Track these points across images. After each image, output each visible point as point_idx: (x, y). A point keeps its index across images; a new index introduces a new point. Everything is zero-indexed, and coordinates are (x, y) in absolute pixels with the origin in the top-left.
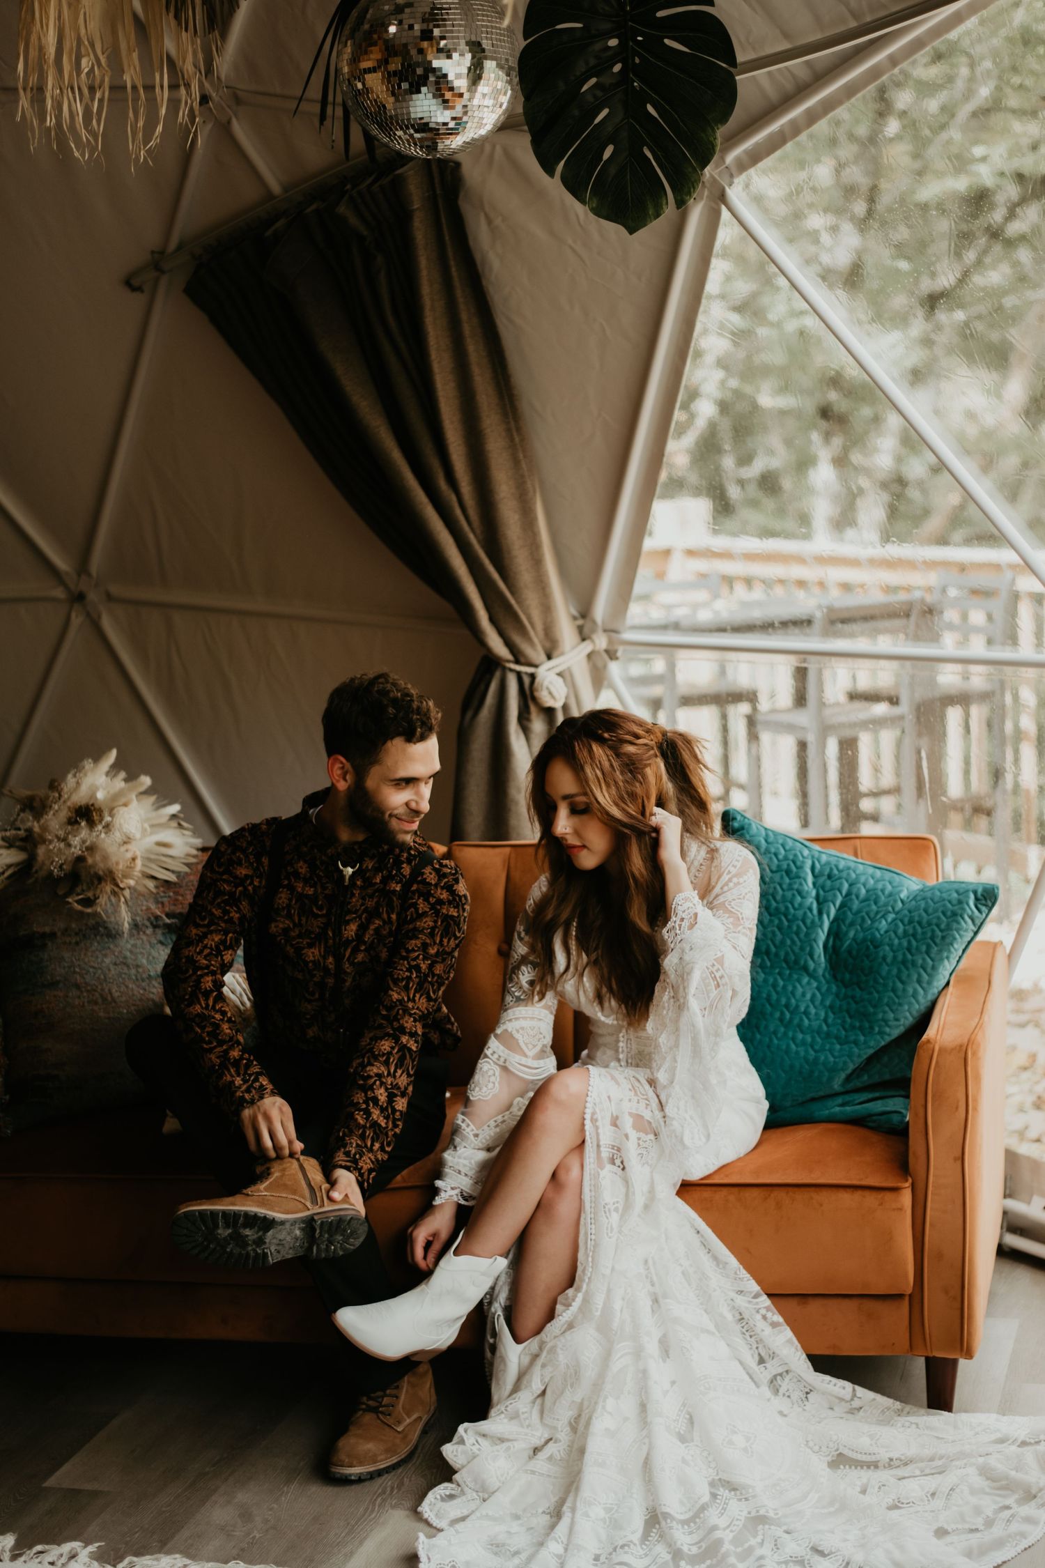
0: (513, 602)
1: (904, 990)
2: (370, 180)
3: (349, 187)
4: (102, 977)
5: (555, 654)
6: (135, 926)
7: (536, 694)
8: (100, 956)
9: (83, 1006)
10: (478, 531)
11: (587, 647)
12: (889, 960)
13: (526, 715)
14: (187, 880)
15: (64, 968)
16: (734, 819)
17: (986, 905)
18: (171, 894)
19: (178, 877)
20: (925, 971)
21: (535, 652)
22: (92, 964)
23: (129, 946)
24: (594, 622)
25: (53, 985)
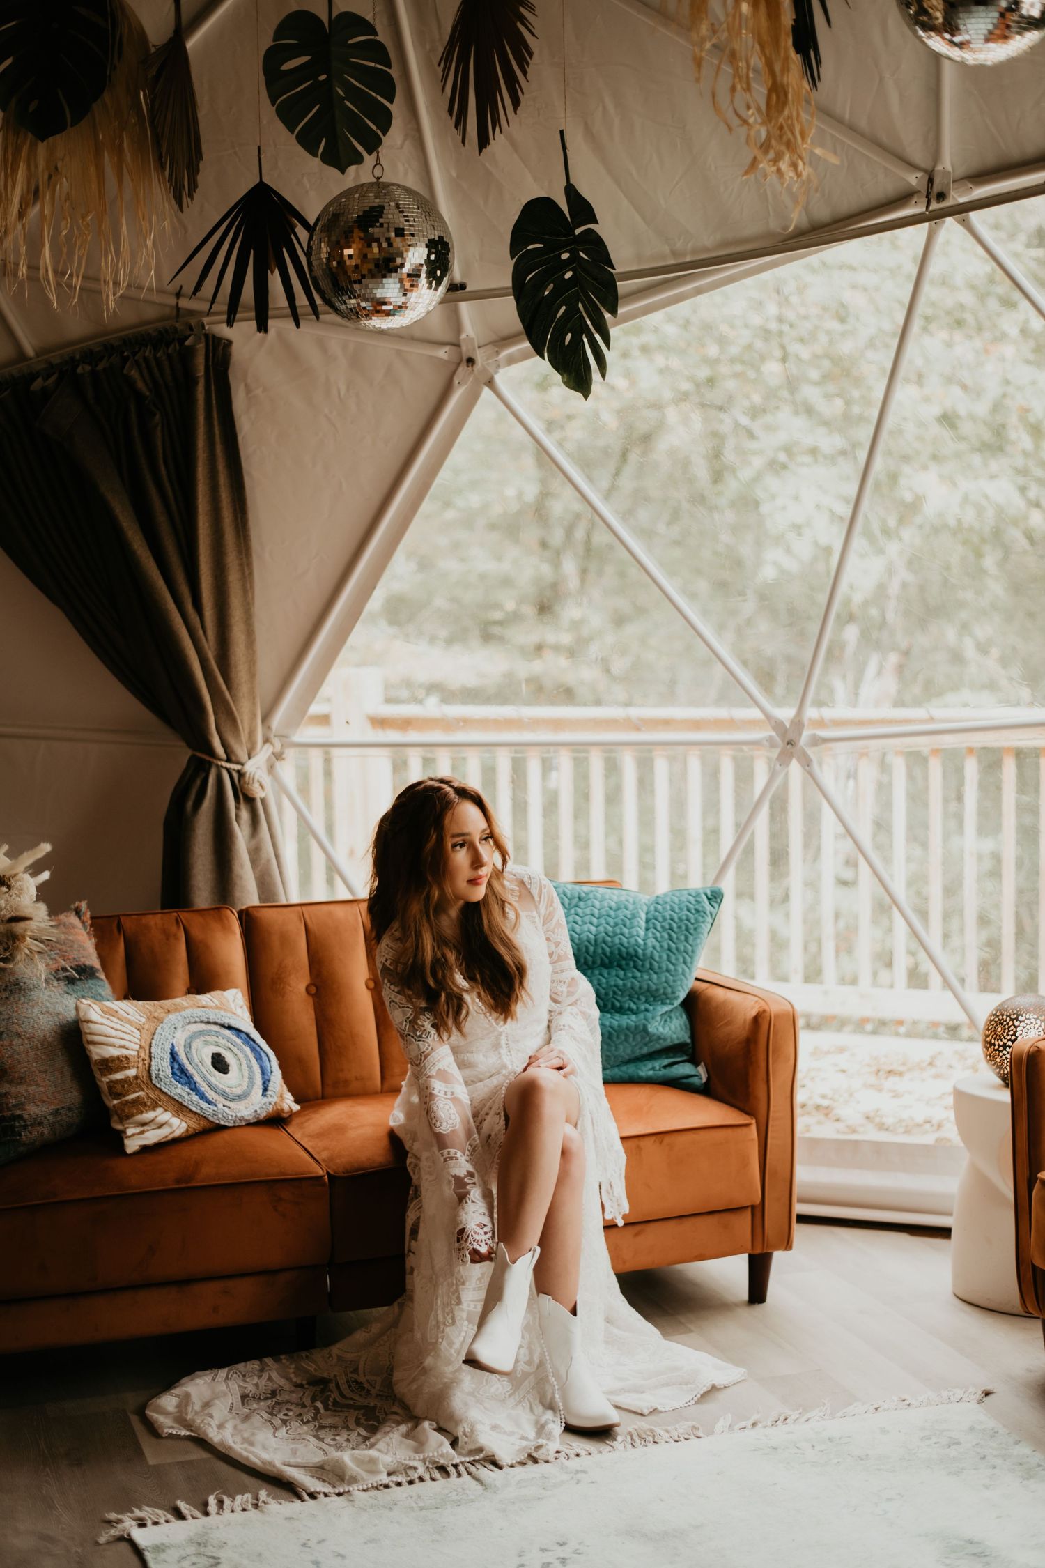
0: (234, 709)
2: (152, 347)
3: (128, 352)
5: (253, 754)
6: (47, 980)
7: (246, 787)
8: (28, 1007)
9: (27, 1052)
11: (268, 750)
13: (238, 806)
17: (716, 902)
18: (56, 951)
21: (241, 753)
22: (24, 1014)
23: (47, 997)
24: (269, 728)
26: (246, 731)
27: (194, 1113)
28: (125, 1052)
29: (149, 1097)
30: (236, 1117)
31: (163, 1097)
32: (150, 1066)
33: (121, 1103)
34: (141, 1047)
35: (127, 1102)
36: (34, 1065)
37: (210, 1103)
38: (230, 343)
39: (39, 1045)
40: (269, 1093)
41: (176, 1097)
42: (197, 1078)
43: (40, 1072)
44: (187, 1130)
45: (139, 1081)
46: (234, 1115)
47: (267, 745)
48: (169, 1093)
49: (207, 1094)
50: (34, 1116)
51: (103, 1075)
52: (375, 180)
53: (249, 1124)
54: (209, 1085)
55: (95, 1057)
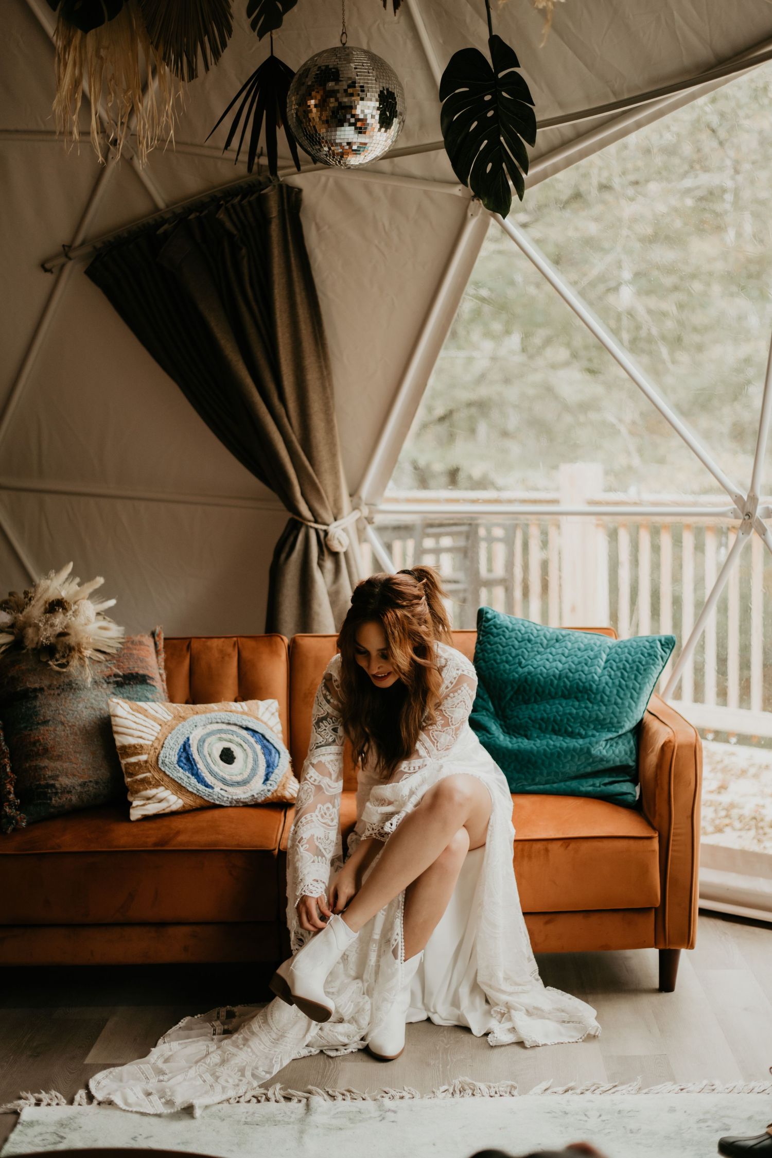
0: (317, 481)
1: (623, 703)
2: (239, 198)
3: (222, 202)
4: (78, 716)
5: (339, 517)
6: (95, 682)
7: (329, 543)
8: (75, 702)
9: (67, 736)
10: (297, 433)
11: (356, 515)
12: (610, 685)
13: (321, 557)
14: (123, 653)
15: (52, 711)
16: (487, 613)
17: (669, 648)
18: (115, 662)
19: (117, 651)
20: (635, 690)
21: (327, 516)
22: (71, 708)
23: (93, 696)
24: (360, 498)
25: (46, 722)
26: (331, 499)
27: (192, 793)
28: (141, 741)
29: (153, 777)
30: (232, 799)
31: (166, 779)
32: (159, 754)
33: (132, 781)
34: (157, 738)
35: (137, 780)
36: (71, 747)
37: (207, 786)
38: (300, 190)
39: (78, 732)
40: (269, 782)
41: (176, 779)
42: (201, 765)
43: (75, 752)
44: (184, 806)
45: (148, 765)
46: (230, 797)
47: (356, 511)
48: (171, 776)
49: (206, 779)
50: (64, 786)
51: (123, 758)
52: (341, 45)
53: (246, 805)
54: (211, 772)
55: (118, 744)
